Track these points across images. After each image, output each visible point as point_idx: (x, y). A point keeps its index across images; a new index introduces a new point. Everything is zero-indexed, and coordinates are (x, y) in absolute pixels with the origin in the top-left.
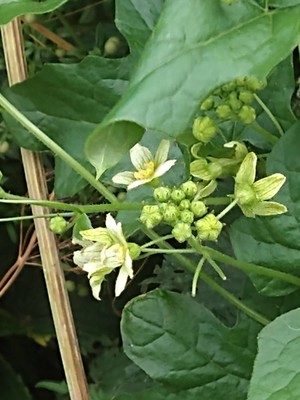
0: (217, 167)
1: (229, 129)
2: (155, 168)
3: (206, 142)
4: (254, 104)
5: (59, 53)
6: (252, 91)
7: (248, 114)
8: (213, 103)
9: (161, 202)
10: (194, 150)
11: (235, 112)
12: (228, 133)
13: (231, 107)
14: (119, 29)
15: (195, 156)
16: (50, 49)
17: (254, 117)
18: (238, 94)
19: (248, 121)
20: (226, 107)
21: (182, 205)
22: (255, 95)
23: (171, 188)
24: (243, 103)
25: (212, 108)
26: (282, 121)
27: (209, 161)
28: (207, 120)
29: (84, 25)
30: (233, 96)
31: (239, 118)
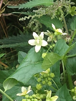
0: (42, 96)
1: (45, 87)
2: (27, 92)
3: (39, 90)
4: (51, 81)
5: (5, 68)
6: (51, 78)
7: (50, 83)
8: (41, 80)
9: (27, 98)
10: (36, 92)
11: (47, 83)
12: (45, 88)
13: (46, 82)
14: (19, 62)
15: (37, 93)
16: (3, 67)
17: (51, 84)
18: (48, 78)
19: (50, 85)
20: (45, 81)
21: (32, 99)
22: (52, 79)
23: (30, 96)
24: (49, 81)
25: (41, 81)
26: (58, 85)
27: (40, 95)
28: (40, 84)
29: (11, 60)
30: (46, 79)
31: (48, 84)
